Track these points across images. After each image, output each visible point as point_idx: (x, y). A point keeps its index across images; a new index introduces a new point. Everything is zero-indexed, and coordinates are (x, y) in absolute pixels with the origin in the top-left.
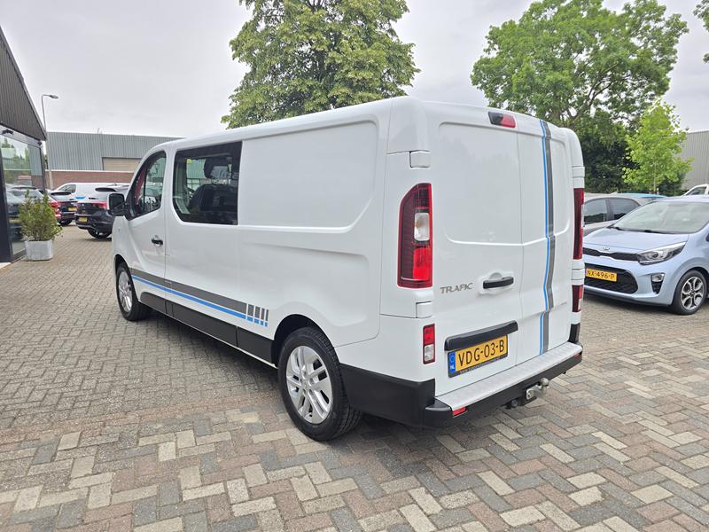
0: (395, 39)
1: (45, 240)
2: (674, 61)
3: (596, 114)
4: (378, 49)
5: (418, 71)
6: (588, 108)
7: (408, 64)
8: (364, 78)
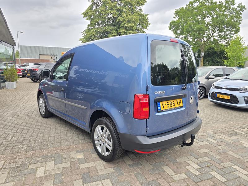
0: (142, 13)
1: (13, 81)
2: (241, 21)
3: (214, 40)
4: (136, 16)
5: (150, 24)
6: (210, 38)
7: (146, 22)
8: (131, 26)
